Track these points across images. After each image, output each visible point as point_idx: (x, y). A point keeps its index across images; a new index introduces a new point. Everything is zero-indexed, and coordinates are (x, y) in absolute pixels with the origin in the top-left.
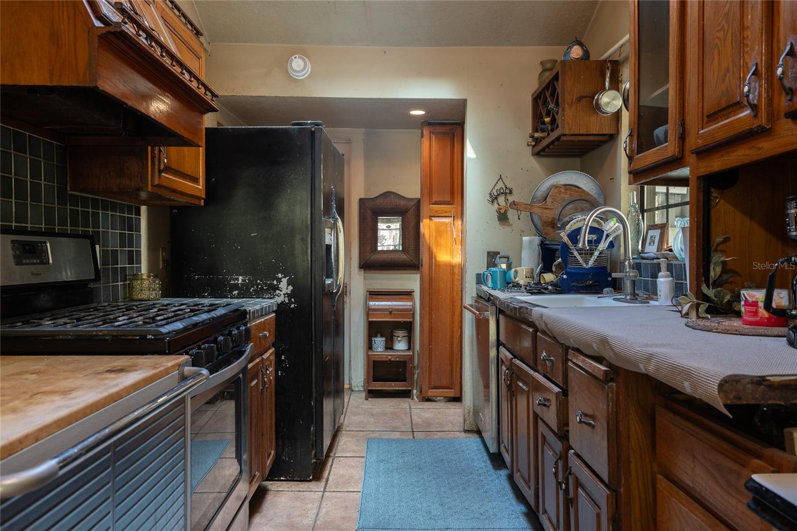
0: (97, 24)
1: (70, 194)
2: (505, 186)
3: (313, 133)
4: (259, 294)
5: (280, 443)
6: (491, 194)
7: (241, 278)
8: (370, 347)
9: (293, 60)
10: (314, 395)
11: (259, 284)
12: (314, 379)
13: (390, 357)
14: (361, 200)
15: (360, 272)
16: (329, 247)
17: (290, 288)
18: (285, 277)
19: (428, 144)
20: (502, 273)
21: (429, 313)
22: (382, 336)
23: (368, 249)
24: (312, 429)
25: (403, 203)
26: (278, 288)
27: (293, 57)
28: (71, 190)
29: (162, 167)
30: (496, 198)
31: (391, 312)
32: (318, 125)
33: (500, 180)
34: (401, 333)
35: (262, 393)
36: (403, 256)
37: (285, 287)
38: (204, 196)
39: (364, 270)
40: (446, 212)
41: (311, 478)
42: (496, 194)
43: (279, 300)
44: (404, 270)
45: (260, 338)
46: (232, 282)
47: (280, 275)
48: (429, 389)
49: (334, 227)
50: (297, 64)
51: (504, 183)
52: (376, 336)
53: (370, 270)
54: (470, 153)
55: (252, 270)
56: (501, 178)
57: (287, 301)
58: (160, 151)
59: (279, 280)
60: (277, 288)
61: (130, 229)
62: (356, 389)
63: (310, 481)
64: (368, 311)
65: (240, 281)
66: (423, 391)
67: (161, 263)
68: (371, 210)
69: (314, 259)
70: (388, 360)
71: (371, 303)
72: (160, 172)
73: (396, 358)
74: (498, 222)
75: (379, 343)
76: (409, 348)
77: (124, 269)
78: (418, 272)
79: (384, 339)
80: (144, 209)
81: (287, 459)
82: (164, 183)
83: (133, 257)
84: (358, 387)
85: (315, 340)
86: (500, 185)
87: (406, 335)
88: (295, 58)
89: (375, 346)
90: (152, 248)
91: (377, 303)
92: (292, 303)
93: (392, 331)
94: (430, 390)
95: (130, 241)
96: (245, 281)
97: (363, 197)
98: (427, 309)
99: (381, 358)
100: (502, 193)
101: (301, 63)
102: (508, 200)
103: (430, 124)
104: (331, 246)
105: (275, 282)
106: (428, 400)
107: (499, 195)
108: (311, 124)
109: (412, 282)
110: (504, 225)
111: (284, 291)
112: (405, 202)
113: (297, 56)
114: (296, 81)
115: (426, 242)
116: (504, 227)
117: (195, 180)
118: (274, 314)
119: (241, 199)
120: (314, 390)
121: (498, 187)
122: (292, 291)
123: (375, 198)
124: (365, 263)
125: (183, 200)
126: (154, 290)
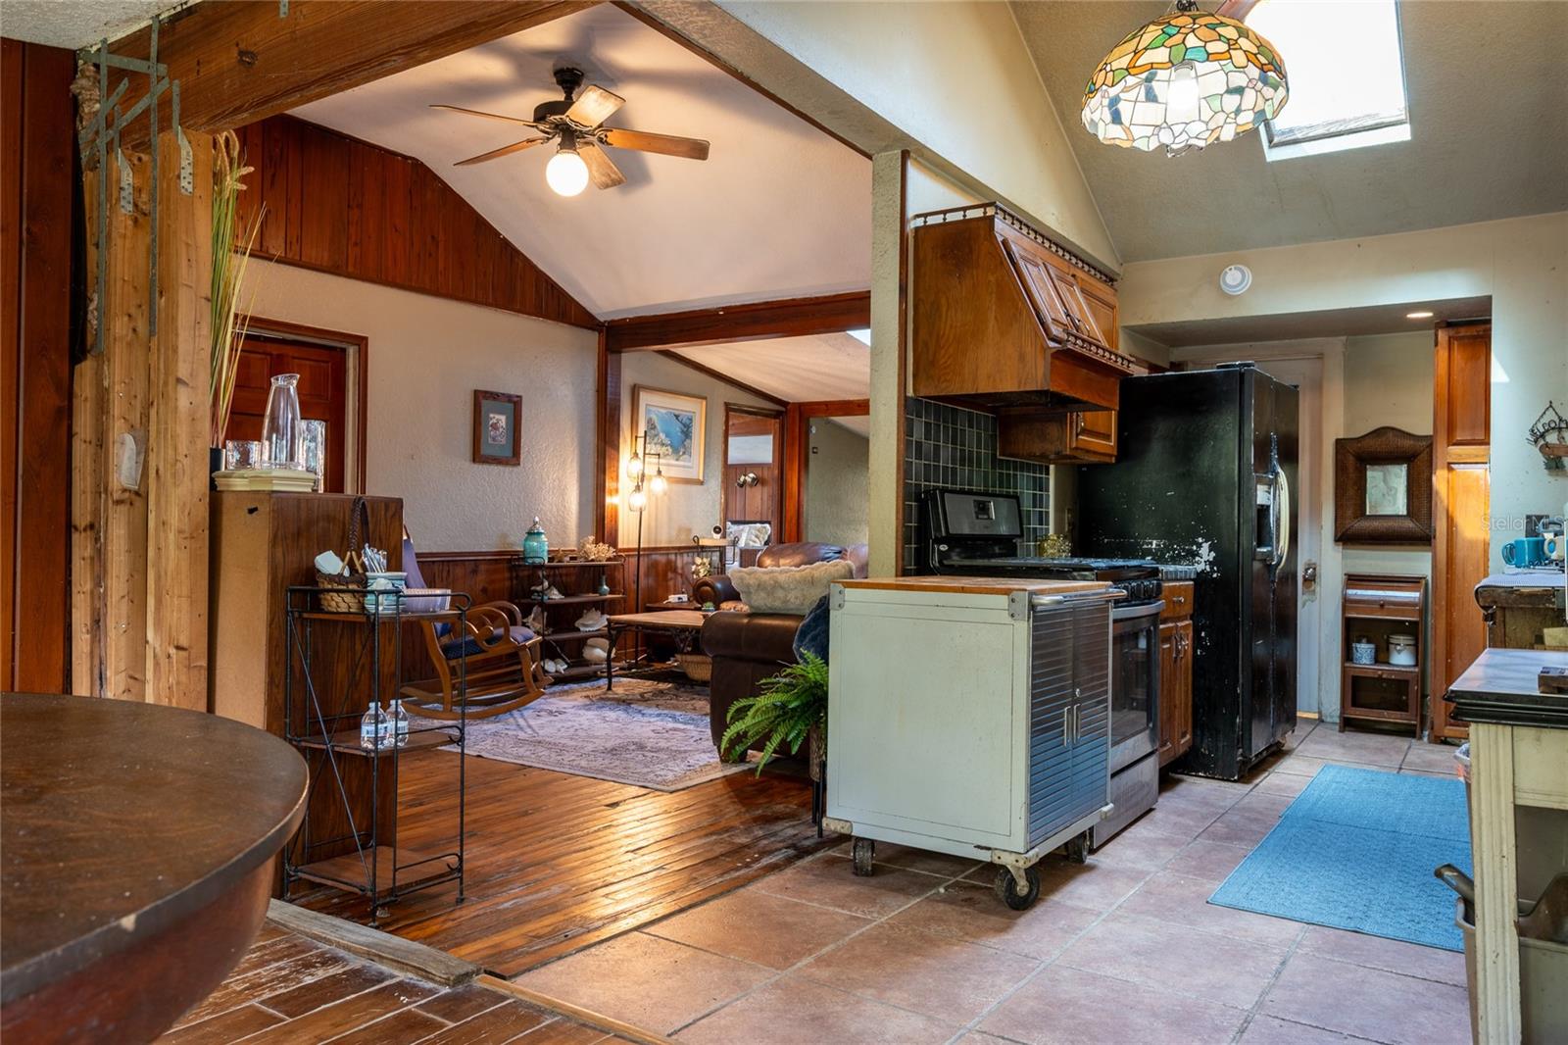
0: (1052, 344)
1: (1000, 460)
2: (1559, 417)
3: (1242, 375)
4: (1175, 560)
5: (1199, 733)
6: (1533, 431)
7: (1154, 542)
8: (1348, 655)
9: (1226, 272)
10: (1241, 681)
11: (1176, 549)
12: (1240, 663)
13: (1380, 672)
14: (1338, 442)
15: (1336, 547)
16: (1263, 511)
17: (1213, 554)
18: (1206, 542)
19: (1446, 354)
20: (1531, 545)
21: (1447, 609)
22: (1369, 642)
23: (1349, 513)
24: (1238, 720)
25: (1408, 443)
26: (1198, 555)
27: (1227, 270)
28: (1000, 455)
29: (1079, 430)
30: (1543, 436)
31: (1382, 606)
32: (1249, 365)
33: (1551, 409)
34: (1402, 640)
35: (1175, 661)
36: (1409, 524)
37: (1206, 553)
38: (1115, 453)
39: (1344, 544)
40: (1477, 456)
41: (1236, 778)
42: (1542, 430)
43: (1200, 567)
44: (1411, 544)
45: (1174, 602)
46: (1145, 546)
47: (1200, 540)
48: (1446, 725)
49: (1273, 483)
50: (1233, 277)
51: (1556, 413)
52: (1359, 642)
53: (1353, 544)
54: (1499, 375)
55: (1169, 534)
56: (1551, 406)
57: (1208, 570)
58: (1078, 415)
59: (1200, 546)
60: (1195, 554)
61: (1041, 490)
62: (1329, 720)
63: (1235, 781)
64: (1347, 603)
65: (1154, 546)
66: (1435, 728)
67: (1067, 526)
68: (1354, 456)
69: (1241, 521)
70: (1376, 676)
71: (1350, 592)
72: (1077, 435)
73: (1392, 674)
74: (1546, 472)
75: (1364, 652)
76: (1416, 665)
77: (1035, 529)
78: (1428, 548)
79: (1372, 646)
80: (1052, 467)
81: (1207, 752)
82: (1080, 446)
83: (1042, 518)
84: (1332, 717)
85: (1243, 617)
86: (1550, 416)
87: (1411, 642)
88: (1230, 269)
89: (1357, 655)
90: (1059, 509)
91: (1359, 592)
92: (1215, 572)
93: (1388, 637)
94: (1448, 727)
95: (1039, 501)
96: (1159, 545)
97: (1341, 437)
98: (1444, 603)
99: (1366, 672)
100: (1553, 429)
101: (1238, 275)
102: (1563, 438)
103: (1449, 325)
104: (1268, 507)
105: (1195, 548)
106: (1445, 742)
107: (1547, 431)
108: (1240, 365)
109: (1418, 563)
110: (1557, 475)
111: (1205, 558)
112: (1412, 442)
113: (1233, 267)
114: (1230, 297)
115: (1442, 502)
116: (1557, 478)
117: (1107, 437)
118: (1192, 583)
119: (1157, 453)
120: (1241, 676)
121: (1546, 420)
122: (1214, 558)
123: (1362, 437)
124: (1343, 534)
125: (1094, 459)
126: (1064, 551)
